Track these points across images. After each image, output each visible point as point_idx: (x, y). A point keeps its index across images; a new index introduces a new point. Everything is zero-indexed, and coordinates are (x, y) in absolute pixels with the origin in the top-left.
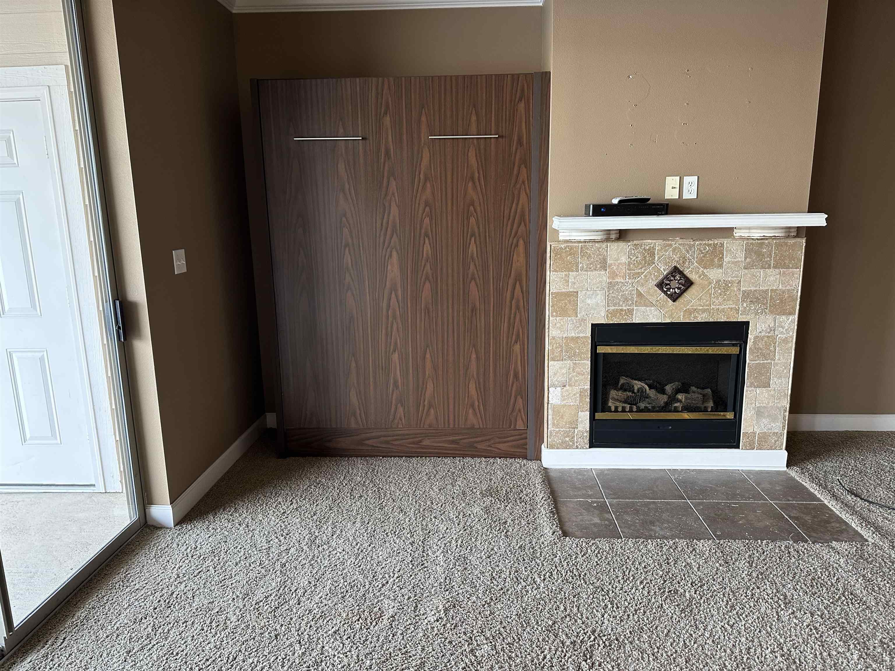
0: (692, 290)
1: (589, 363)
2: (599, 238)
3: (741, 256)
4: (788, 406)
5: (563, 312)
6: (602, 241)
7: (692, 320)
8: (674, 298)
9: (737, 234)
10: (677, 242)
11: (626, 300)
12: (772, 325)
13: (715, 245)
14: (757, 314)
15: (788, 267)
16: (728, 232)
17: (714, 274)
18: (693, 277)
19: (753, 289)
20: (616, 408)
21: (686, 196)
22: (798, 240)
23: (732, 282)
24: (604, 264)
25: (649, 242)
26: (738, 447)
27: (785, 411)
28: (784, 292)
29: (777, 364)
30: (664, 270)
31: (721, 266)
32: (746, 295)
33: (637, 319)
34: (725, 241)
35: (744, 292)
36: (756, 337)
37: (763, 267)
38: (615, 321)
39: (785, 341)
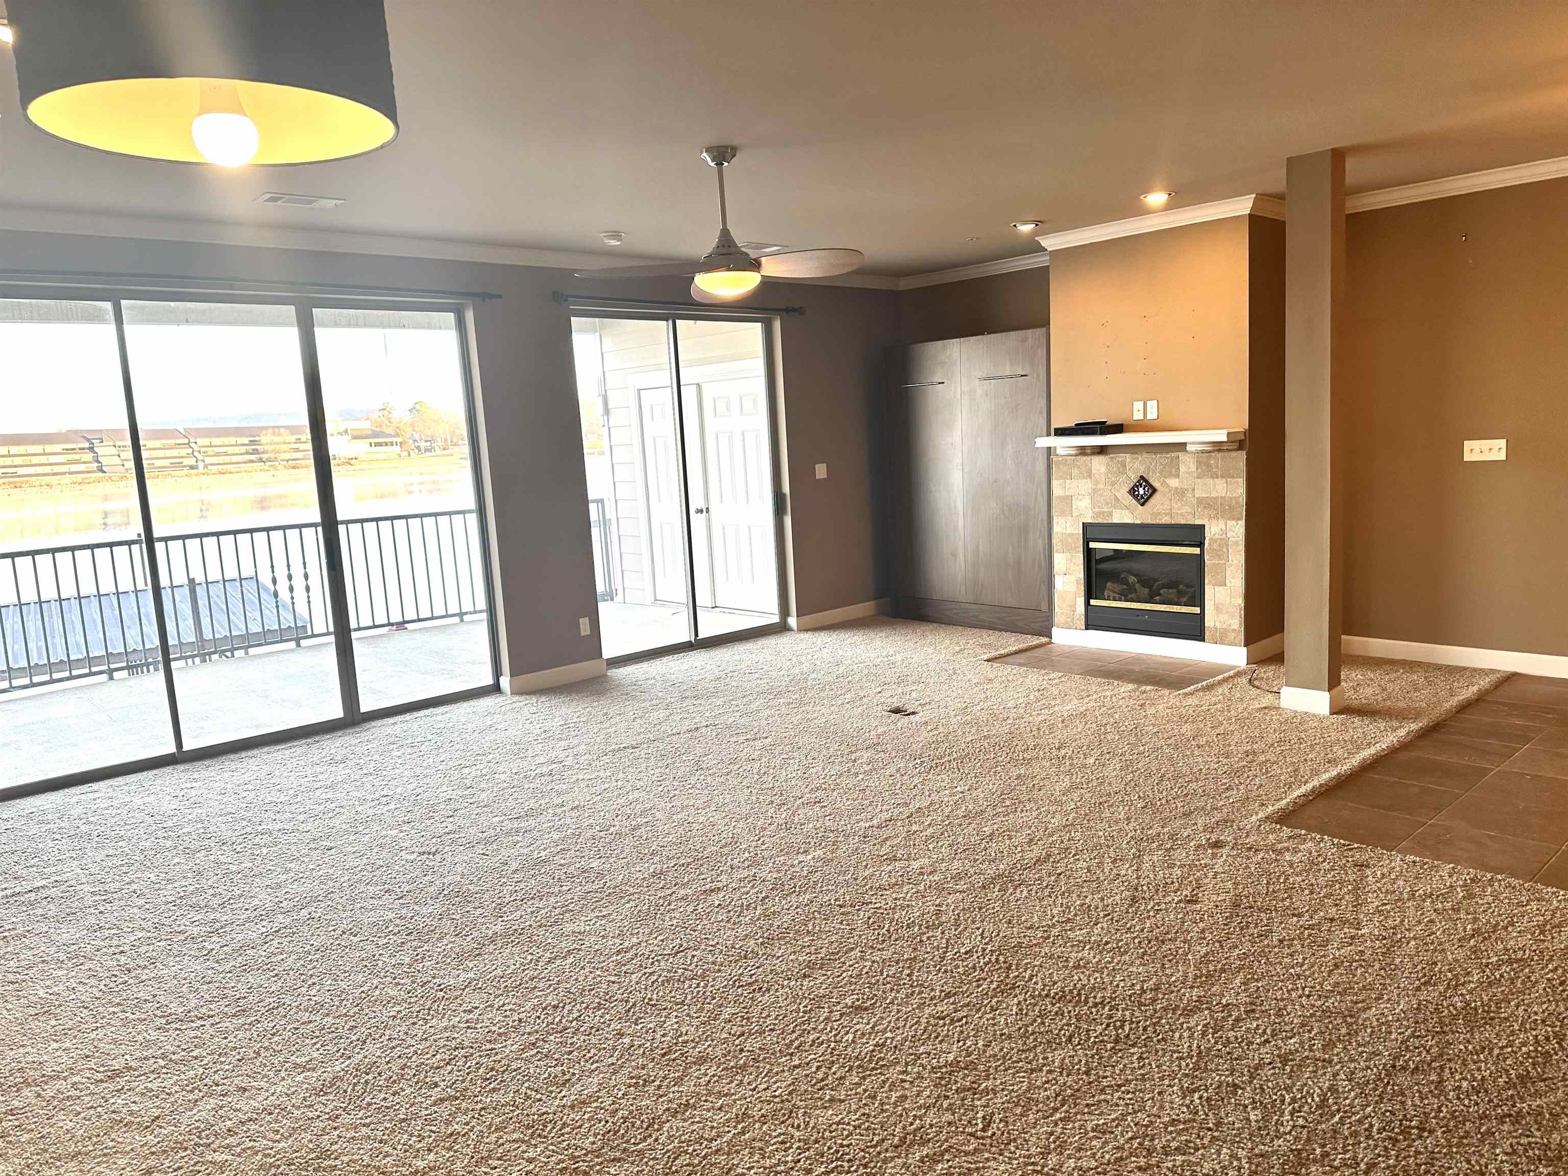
0: (1156, 497)
1: (1082, 556)
2: (1074, 452)
3: (1193, 468)
4: (1243, 605)
5: (1063, 513)
6: (1076, 455)
7: (1158, 521)
8: (1143, 502)
9: (1189, 448)
10: (1144, 457)
11: (1107, 504)
12: (1224, 528)
13: (1172, 458)
14: (1210, 518)
15: (1233, 477)
16: (1182, 446)
17: (1173, 483)
18: (1156, 485)
19: (1205, 495)
20: (1109, 597)
21: (1149, 417)
22: (1240, 452)
23: (1187, 490)
24: (1090, 474)
25: (1121, 457)
26: (1203, 640)
27: (1241, 609)
28: (1231, 499)
29: (1231, 565)
30: (1134, 479)
31: (1178, 476)
32: (1200, 501)
33: (1115, 521)
34: (1180, 454)
35: (1198, 498)
36: (1211, 539)
37: (1212, 477)
38: (1100, 521)
39: (1236, 543)
